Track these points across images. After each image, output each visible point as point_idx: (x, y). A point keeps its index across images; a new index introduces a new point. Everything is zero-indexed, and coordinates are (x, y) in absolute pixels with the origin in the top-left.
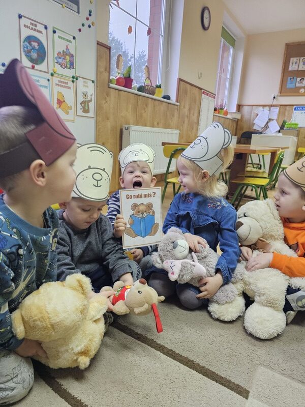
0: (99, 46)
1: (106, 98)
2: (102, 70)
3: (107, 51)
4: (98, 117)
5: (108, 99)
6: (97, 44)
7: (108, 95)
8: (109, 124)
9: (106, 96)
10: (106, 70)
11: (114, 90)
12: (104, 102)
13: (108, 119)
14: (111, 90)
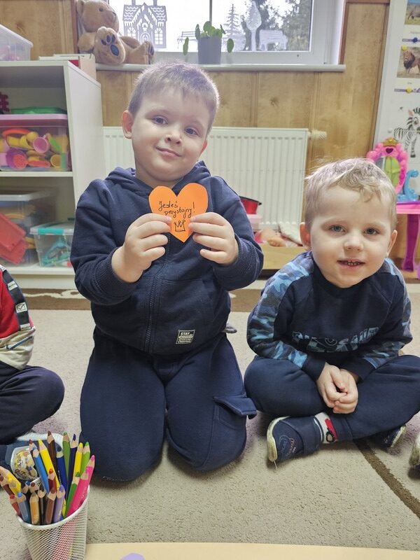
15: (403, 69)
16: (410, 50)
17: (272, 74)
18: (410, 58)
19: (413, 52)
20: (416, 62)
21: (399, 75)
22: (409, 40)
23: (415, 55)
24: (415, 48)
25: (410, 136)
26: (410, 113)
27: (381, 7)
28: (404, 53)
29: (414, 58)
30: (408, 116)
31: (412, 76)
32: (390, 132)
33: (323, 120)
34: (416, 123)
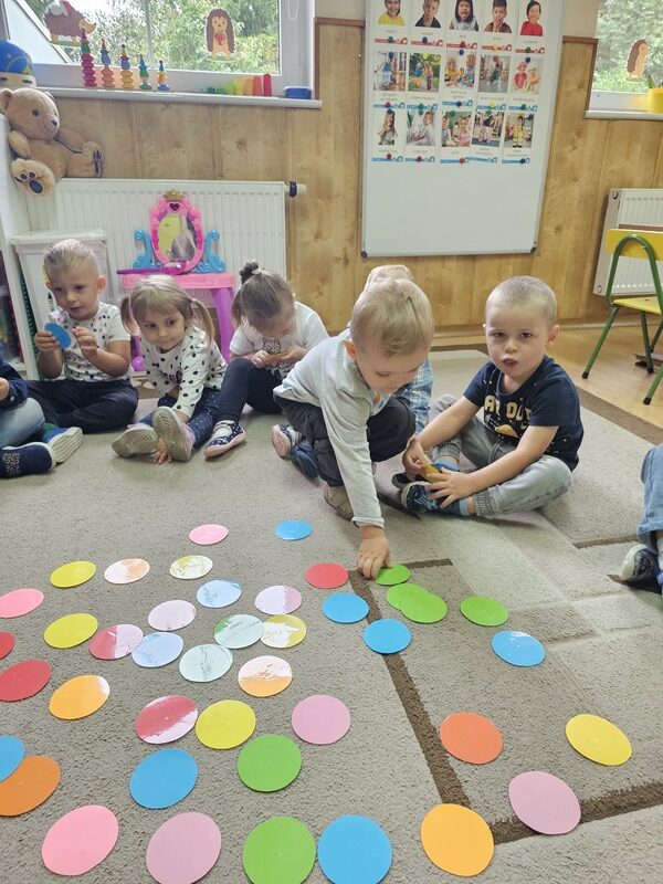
0: (568, 45)
1: (573, 141)
2: (572, 87)
3: (589, 50)
4: (552, 180)
5: (580, 142)
6: (564, 42)
7: (580, 133)
8: (576, 191)
9: (576, 137)
10: (580, 86)
11: (598, 122)
12: (571, 148)
13: (575, 180)
14: (591, 122)
17: (234, 109)
27: (357, 30)
33: (302, 168)
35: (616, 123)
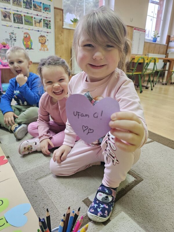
0: (56, 9)
1: (61, 34)
2: (58, 20)
3: (61, 12)
4: (57, 43)
6: (54, 8)
8: (64, 46)
9: (61, 33)
10: (60, 20)
11: (66, 30)
13: (63, 44)
14: (64, 30)
15: (3, 18)
16: (4, 12)
18: (5, 15)
19: (5, 12)
20: (7, 16)
21: (2, 20)
22: (3, 8)
23: (7, 14)
24: (6, 11)
25: (12, 42)
26: (10, 34)
28: (2, 12)
29: (6, 15)
30: (9, 35)
31: (7, 21)
32: (4, 40)
34: (13, 37)
35: (71, 30)
